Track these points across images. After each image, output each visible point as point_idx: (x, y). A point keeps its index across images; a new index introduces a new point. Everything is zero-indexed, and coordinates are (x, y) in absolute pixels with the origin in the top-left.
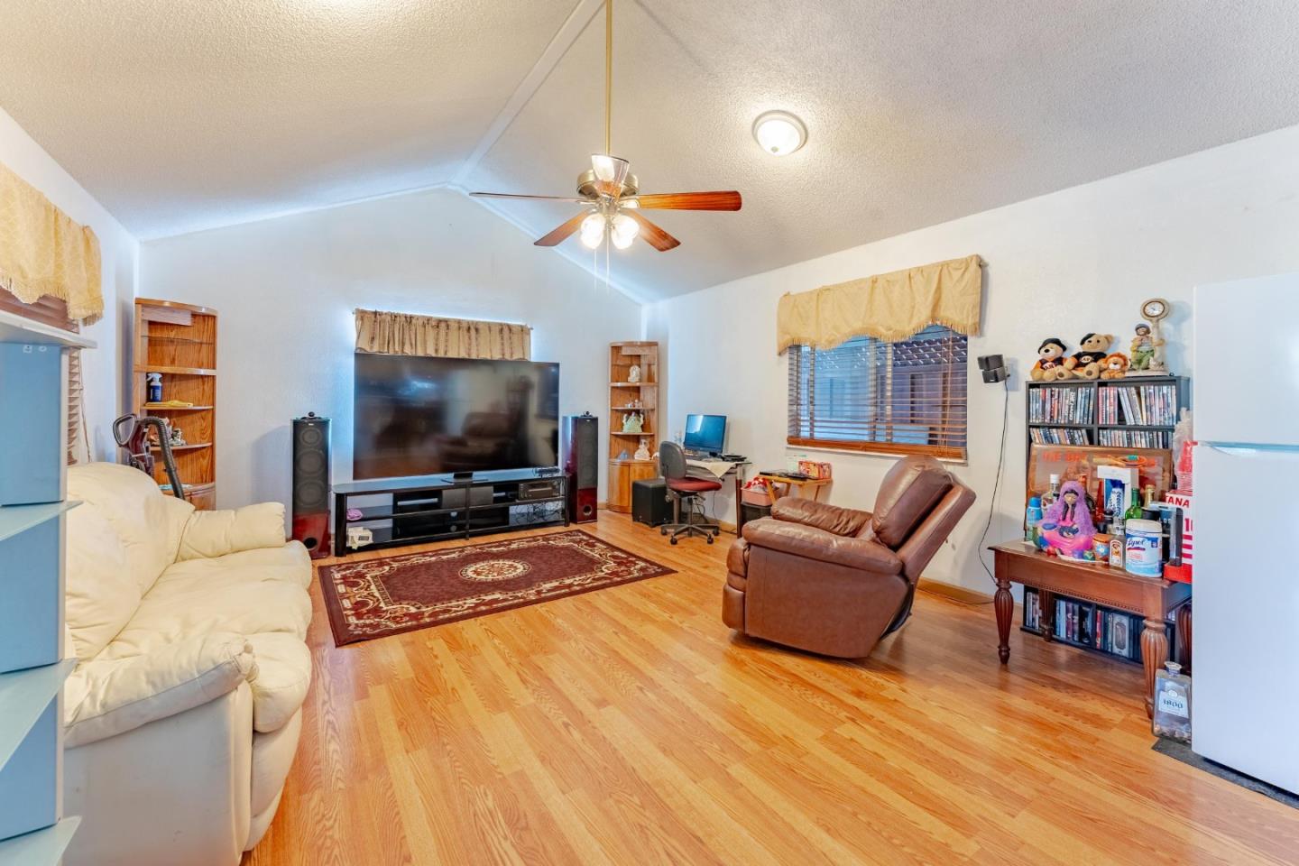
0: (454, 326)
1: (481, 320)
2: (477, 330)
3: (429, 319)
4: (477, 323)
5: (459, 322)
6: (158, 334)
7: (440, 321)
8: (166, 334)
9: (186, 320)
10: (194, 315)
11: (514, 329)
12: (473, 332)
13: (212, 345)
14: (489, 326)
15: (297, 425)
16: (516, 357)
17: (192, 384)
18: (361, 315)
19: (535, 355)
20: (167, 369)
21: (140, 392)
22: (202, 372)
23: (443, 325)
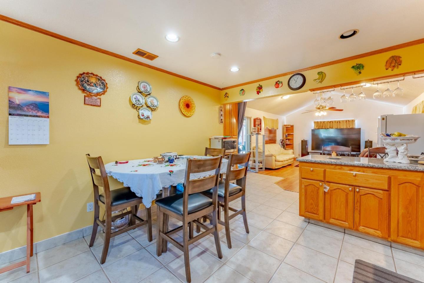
0: (334, 122)
1: (341, 120)
2: (340, 122)
3: (328, 121)
4: (340, 121)
5: (335, 121)
6: (287, 129)
7: (330, 122)
8: (289, 129)
9: (290, 127)
10: (291, 126)
11: (350, 121)
12: (339, 123)
13: (293, 129)
14: (343, 121)
15: (302, 141)
16: (351, 127)
17: (291, 135)
18: (315, 122)
19: (356, 126)
20: (288, 133)
21: (285, 136)
22: (292, 133)
23: (331, 122)
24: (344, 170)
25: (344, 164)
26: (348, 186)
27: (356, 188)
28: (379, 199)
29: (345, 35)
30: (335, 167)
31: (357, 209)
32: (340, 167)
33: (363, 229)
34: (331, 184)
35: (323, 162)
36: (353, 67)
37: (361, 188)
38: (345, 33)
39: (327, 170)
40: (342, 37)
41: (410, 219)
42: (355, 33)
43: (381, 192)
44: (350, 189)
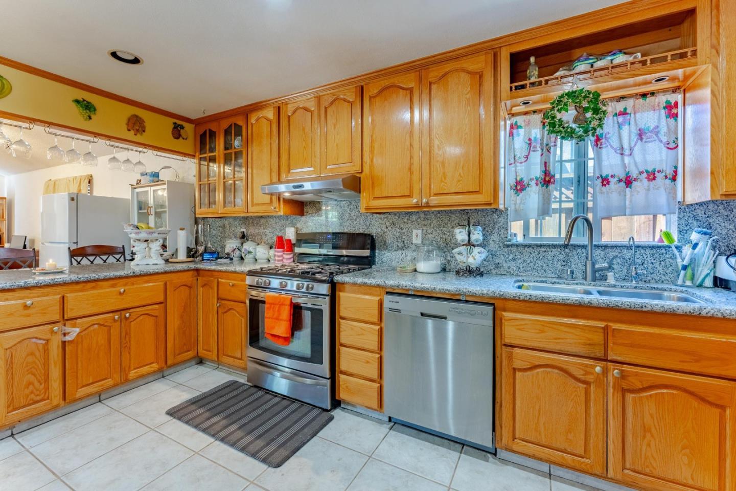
24: (101, 288)
25: (103, 278)
26: (111, 315)
27: (123, 312)
28: (154, 318)
29: (119, 54)
30: (84, 286)
31: (126, 346)
32: (93, 284)
33: (135, 373)
34: (79, 321)
35: (59, 280)
36: (77, 101)
37: (131, 310)
38: (121, 52)
39: (68, 295)
40: (114, 55)
41: (185, 329)
42: (136, 61)
43: (156, 306)
44: (116, 317)
